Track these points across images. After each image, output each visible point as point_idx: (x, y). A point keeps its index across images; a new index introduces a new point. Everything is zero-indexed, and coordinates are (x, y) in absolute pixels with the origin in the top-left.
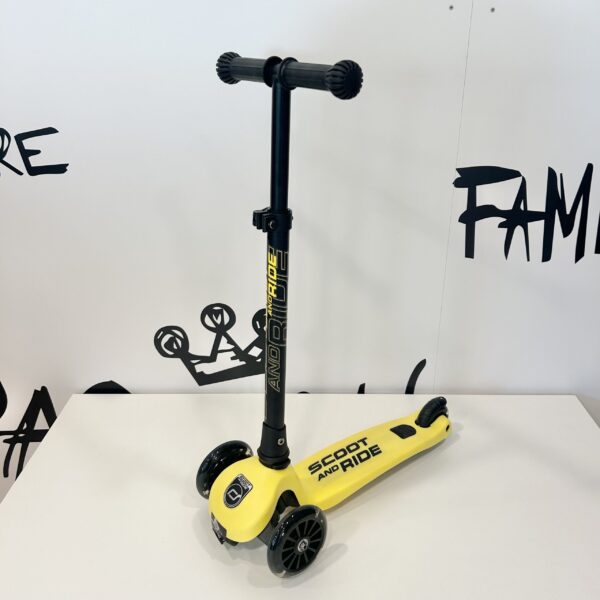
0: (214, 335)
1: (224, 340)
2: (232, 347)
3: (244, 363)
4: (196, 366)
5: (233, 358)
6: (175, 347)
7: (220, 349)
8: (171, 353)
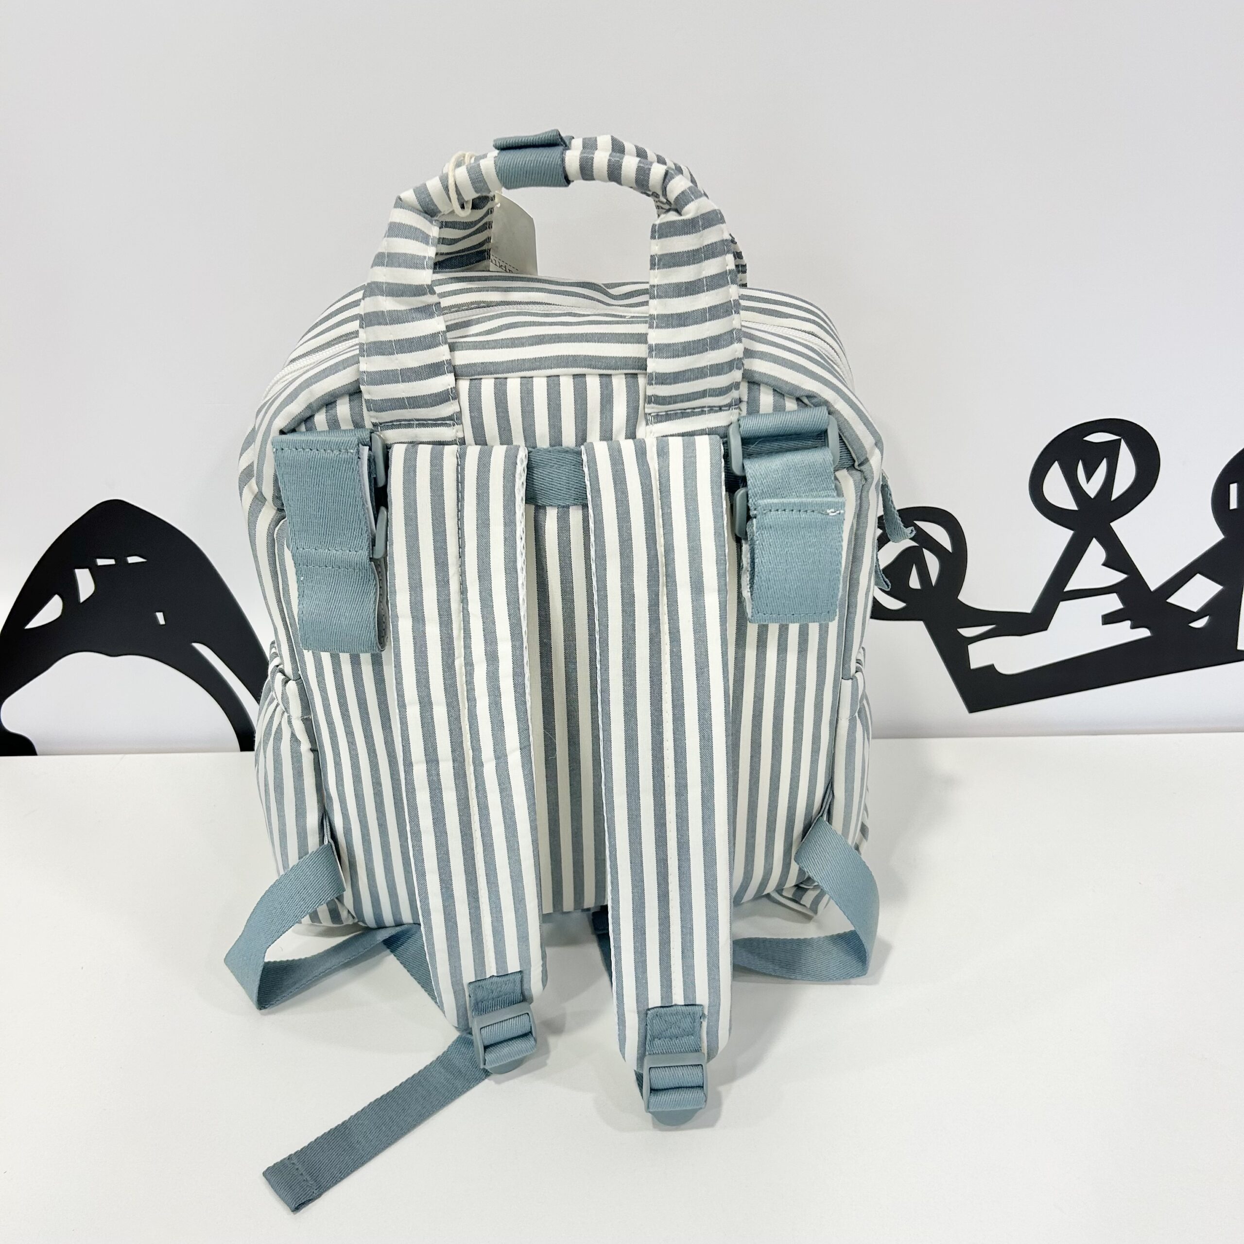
0: (1065, 535)
1: (1095, 552)
2: (1117, 577)
3: (1144, 633)
4: (972, 648)
5: (1110, 619)
6: (914, 582)
7: (1070, 587)
8: (894, 604)
